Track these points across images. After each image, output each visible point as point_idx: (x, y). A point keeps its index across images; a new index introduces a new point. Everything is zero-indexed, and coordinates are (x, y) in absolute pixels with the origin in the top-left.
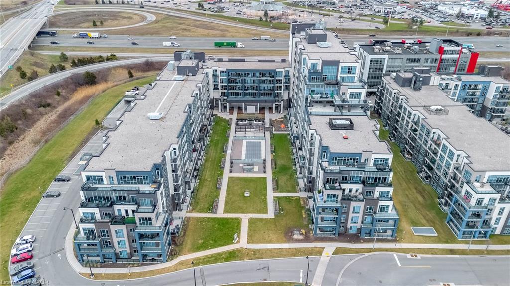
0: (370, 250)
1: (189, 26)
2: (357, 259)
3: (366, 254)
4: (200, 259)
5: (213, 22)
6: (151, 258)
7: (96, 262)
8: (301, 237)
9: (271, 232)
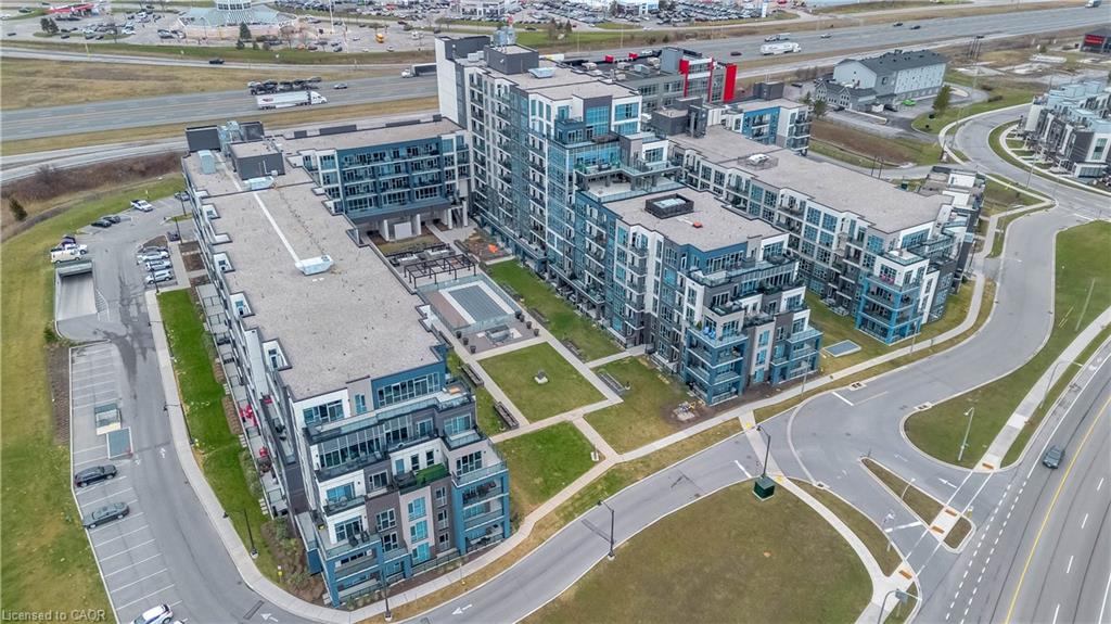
0: (799, 399)
1: (57, 76)
2: (792, 417)
3: (799, 406)
4: (566, 507)
5: (117, 61)
6: (479, 540)
7: (370, 591)
8: (690, 416)
9: (639, 424)
